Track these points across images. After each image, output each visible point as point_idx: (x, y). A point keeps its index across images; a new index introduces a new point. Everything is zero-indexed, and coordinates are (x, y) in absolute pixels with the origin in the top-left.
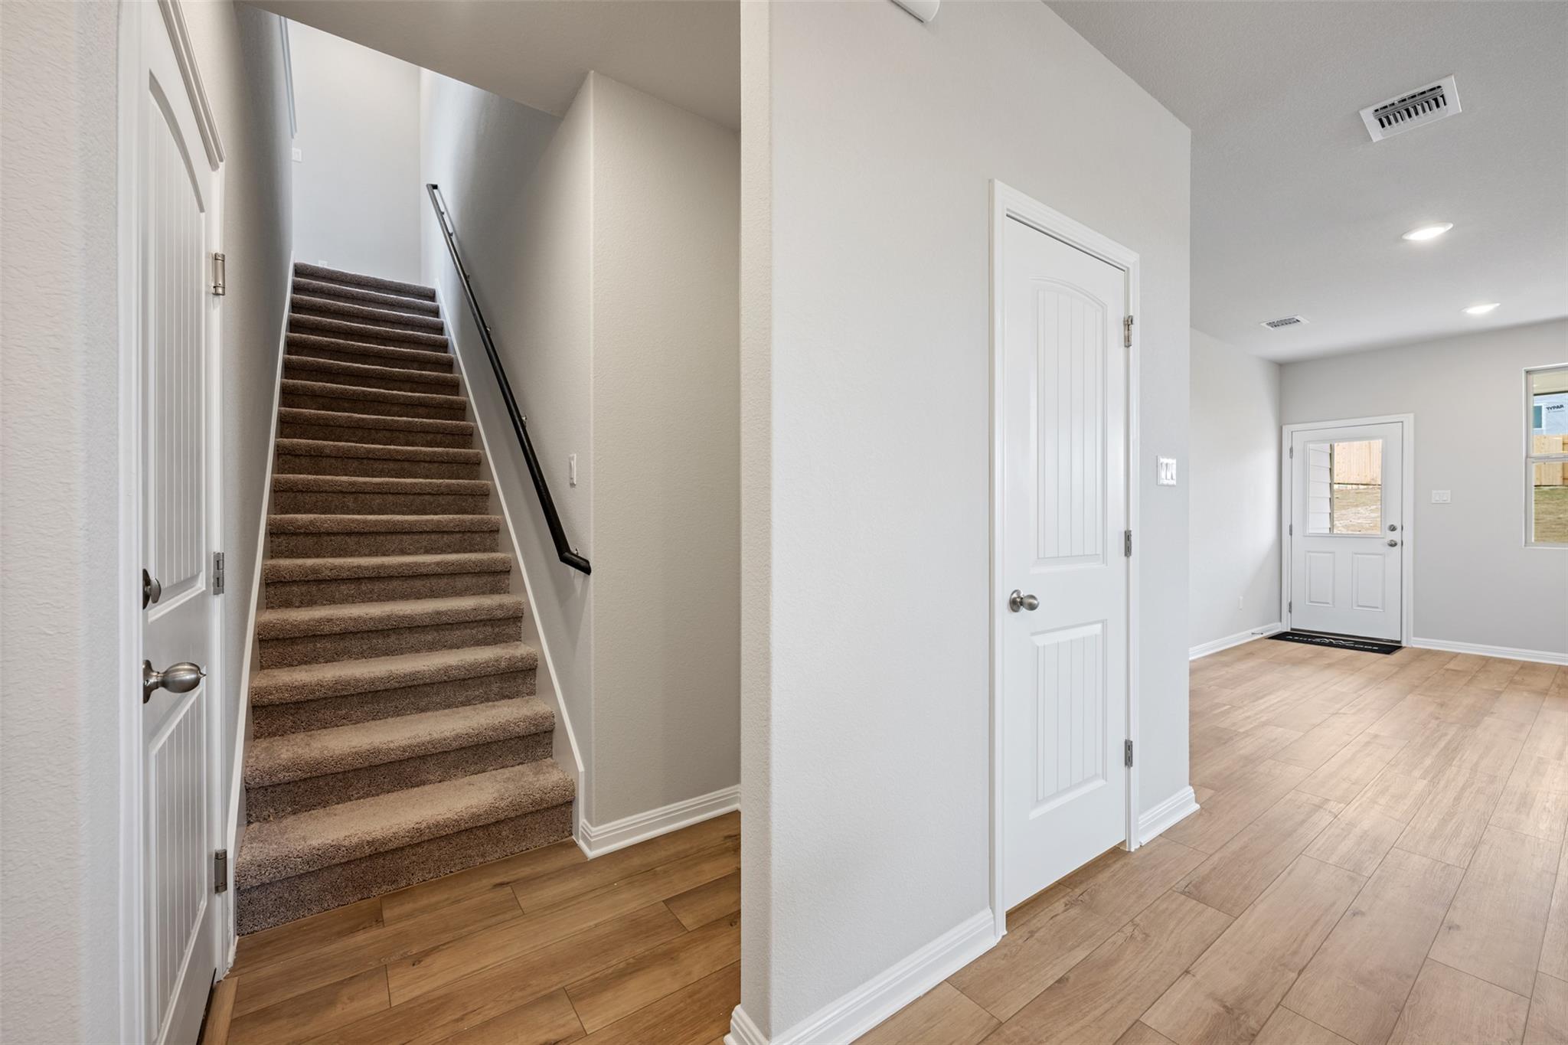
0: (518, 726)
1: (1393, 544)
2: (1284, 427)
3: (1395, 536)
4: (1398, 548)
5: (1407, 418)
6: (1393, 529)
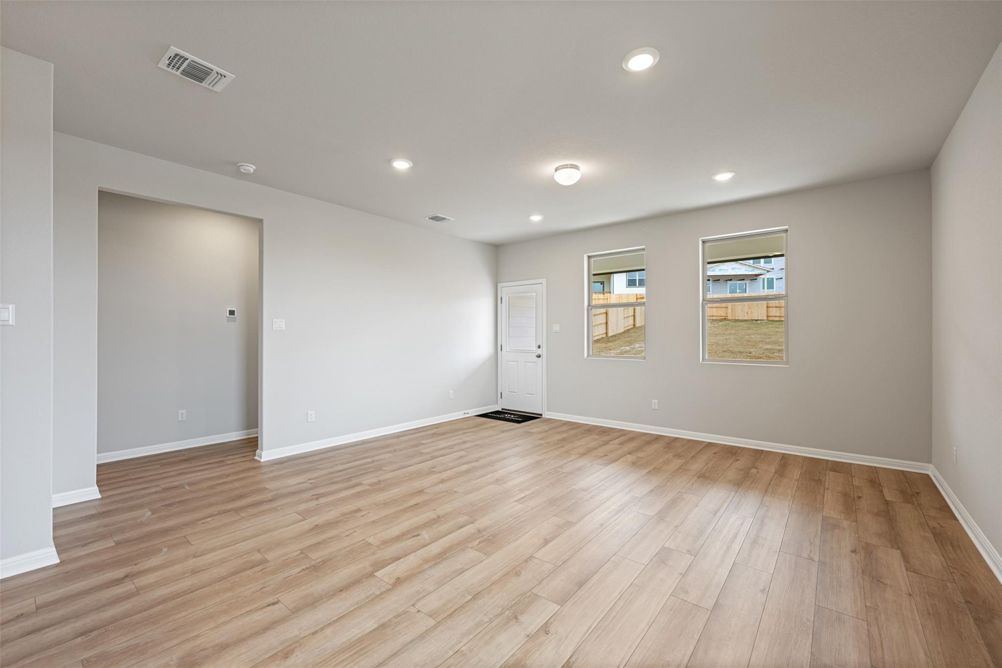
1: (539, 356)
2: (499, 284)
3: (539, 351)
4: (541, 358)
5: (544, 281)
6: (539, 347)
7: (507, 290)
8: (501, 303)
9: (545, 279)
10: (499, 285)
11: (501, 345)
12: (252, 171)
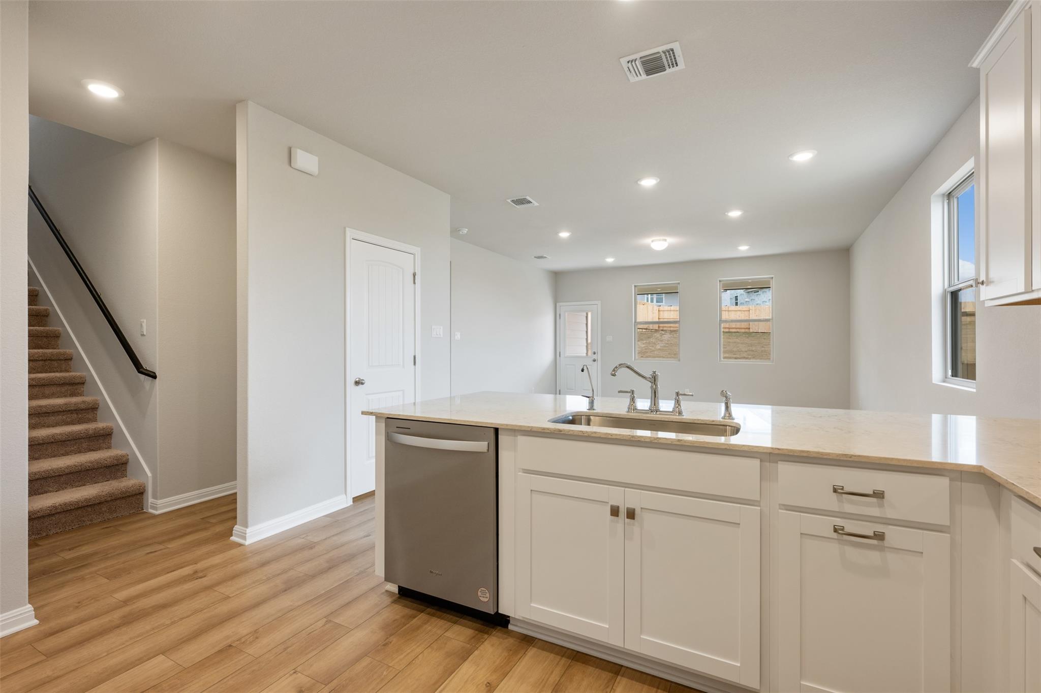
0: (106, 460)
1: (594, 361)
3: (595, 357)
4: (596, 362)
5: (599, 303)
6: (594, 353)
7: (563, 307)
8: (560, 318)
9: (600, 301)
10: (558, 305)
11: (560, 352)
12: (466, 232)
